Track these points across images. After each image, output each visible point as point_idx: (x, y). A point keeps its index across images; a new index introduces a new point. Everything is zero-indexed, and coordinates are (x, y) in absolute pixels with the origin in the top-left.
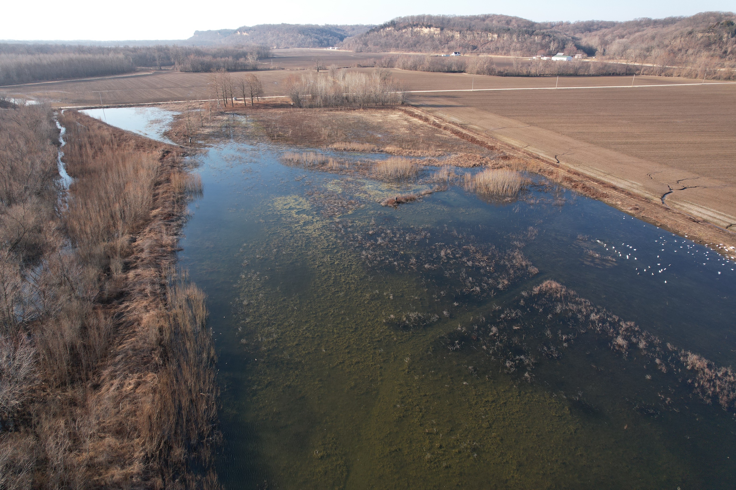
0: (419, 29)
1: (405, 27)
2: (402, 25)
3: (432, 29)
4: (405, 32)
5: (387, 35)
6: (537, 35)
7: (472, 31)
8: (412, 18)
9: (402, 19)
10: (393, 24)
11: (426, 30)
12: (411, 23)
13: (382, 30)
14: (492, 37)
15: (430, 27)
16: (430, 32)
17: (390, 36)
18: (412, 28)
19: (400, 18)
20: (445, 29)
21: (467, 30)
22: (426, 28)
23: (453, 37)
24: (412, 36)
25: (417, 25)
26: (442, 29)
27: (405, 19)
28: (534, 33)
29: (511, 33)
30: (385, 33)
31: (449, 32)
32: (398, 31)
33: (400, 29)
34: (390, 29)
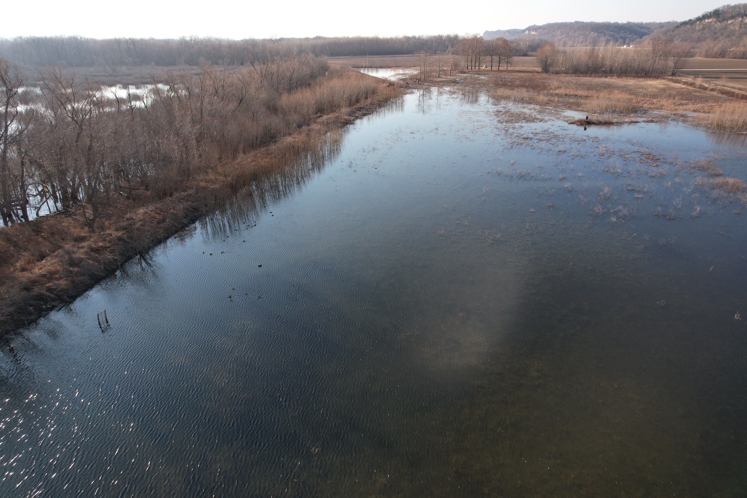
1: (732, 17)
2: (729, 15)
4: (732, 23)
5: (704, 29)
9: (731, 7)
10: (716, 14)
12: (742, 11)
13: (698, 23)
17: (707, 29)
18: (742, 17)
19: (728, 6)
24: (740, 27)
27: (735, 7)
30: (701, 26)
32: (720, 22)
33: (724, 20)
34: (709, 21)
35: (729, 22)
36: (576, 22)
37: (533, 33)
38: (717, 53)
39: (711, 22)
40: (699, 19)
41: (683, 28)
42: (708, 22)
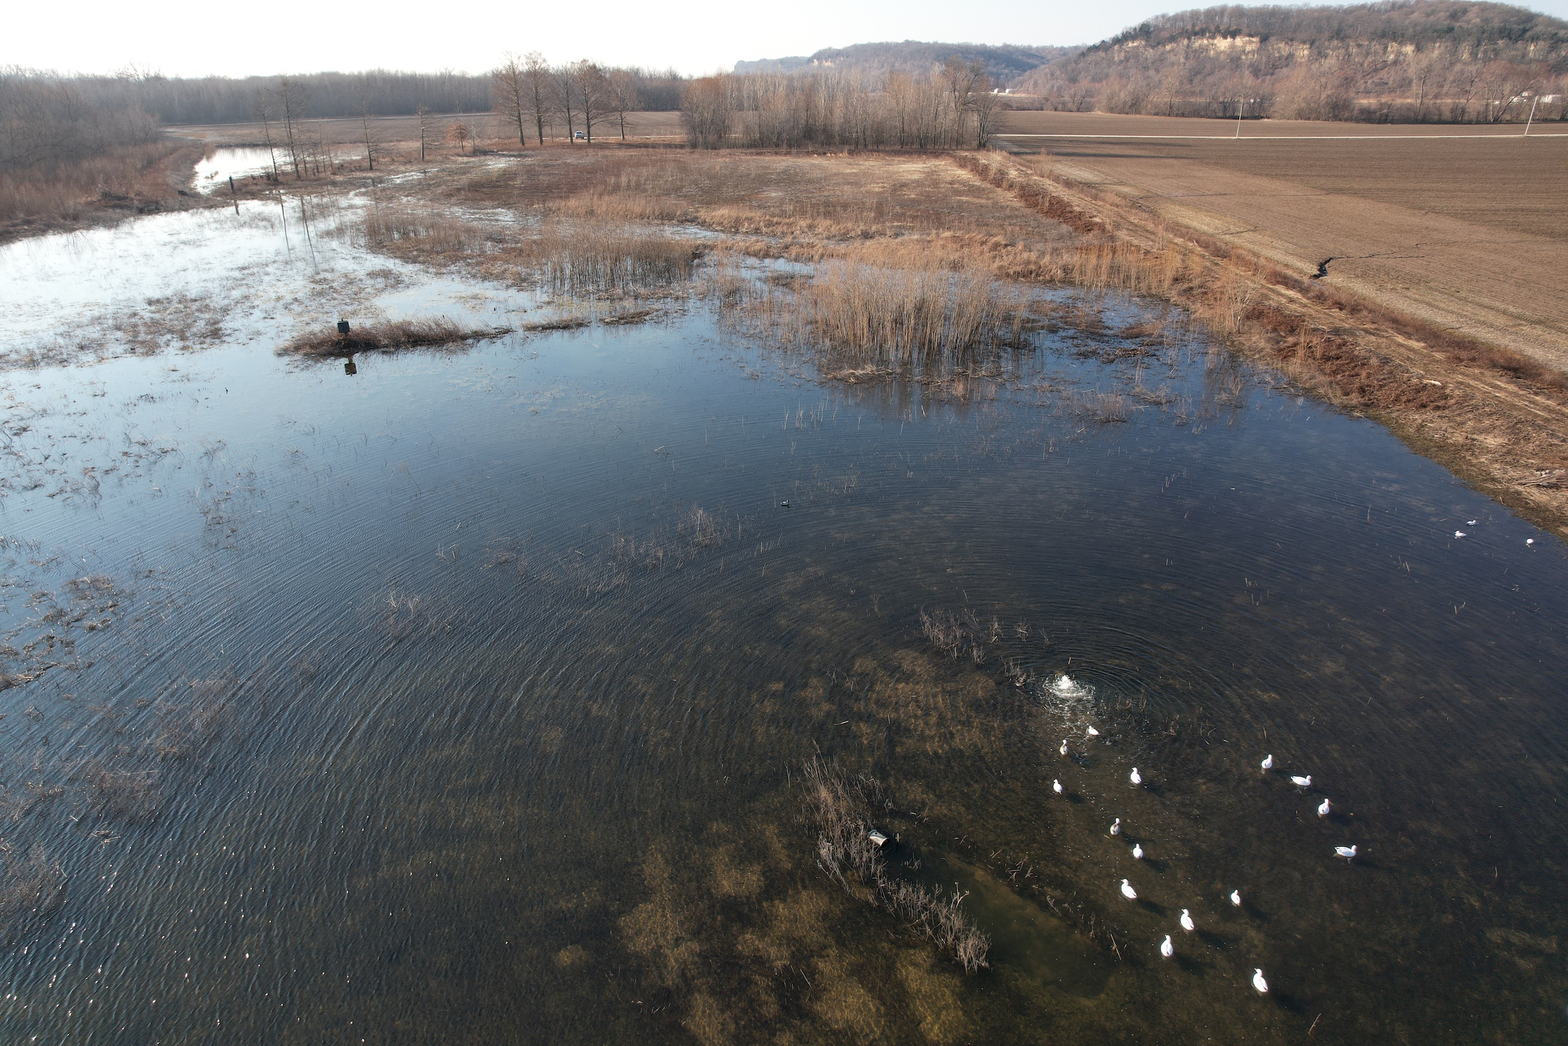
0: (1205, 42)
1: (1172, 39)
2: (1165, 34)
3: (1239, 41)
4: (1172, 50)
6: (1535, 39)
7: (1343, 39)
8: (1195, 15)
9: (1169, 19)
10: (1144, 32)
11: (1223, 44)
12: (1189, 27)
13: (1116, 47)
14: (1399, 53)
15: (1234, 34)
16: (1233, 47)
18: (1189, 39)
19: (1163, 16)
20: (1272, 39)
21: (1331, 38)
22: (1225, 38)
23: (1291, 56)
24: (1187, 58)
25: (1201, 33)
26: (1264, 39)
27: (1179, 18)
28: (1528, 34)
29: (1455, 39)
30: (1123, 54)
31: (1282, 45)
32: (1153, 47)
33: (1159, 44)
34: (1135, 44)
35: (1168, 47)
36: (908, 43)
37: (828, 64)
39: (1137, 47)
40: (1117, 41)
41: (1091, 57)
42: (1133, 47)
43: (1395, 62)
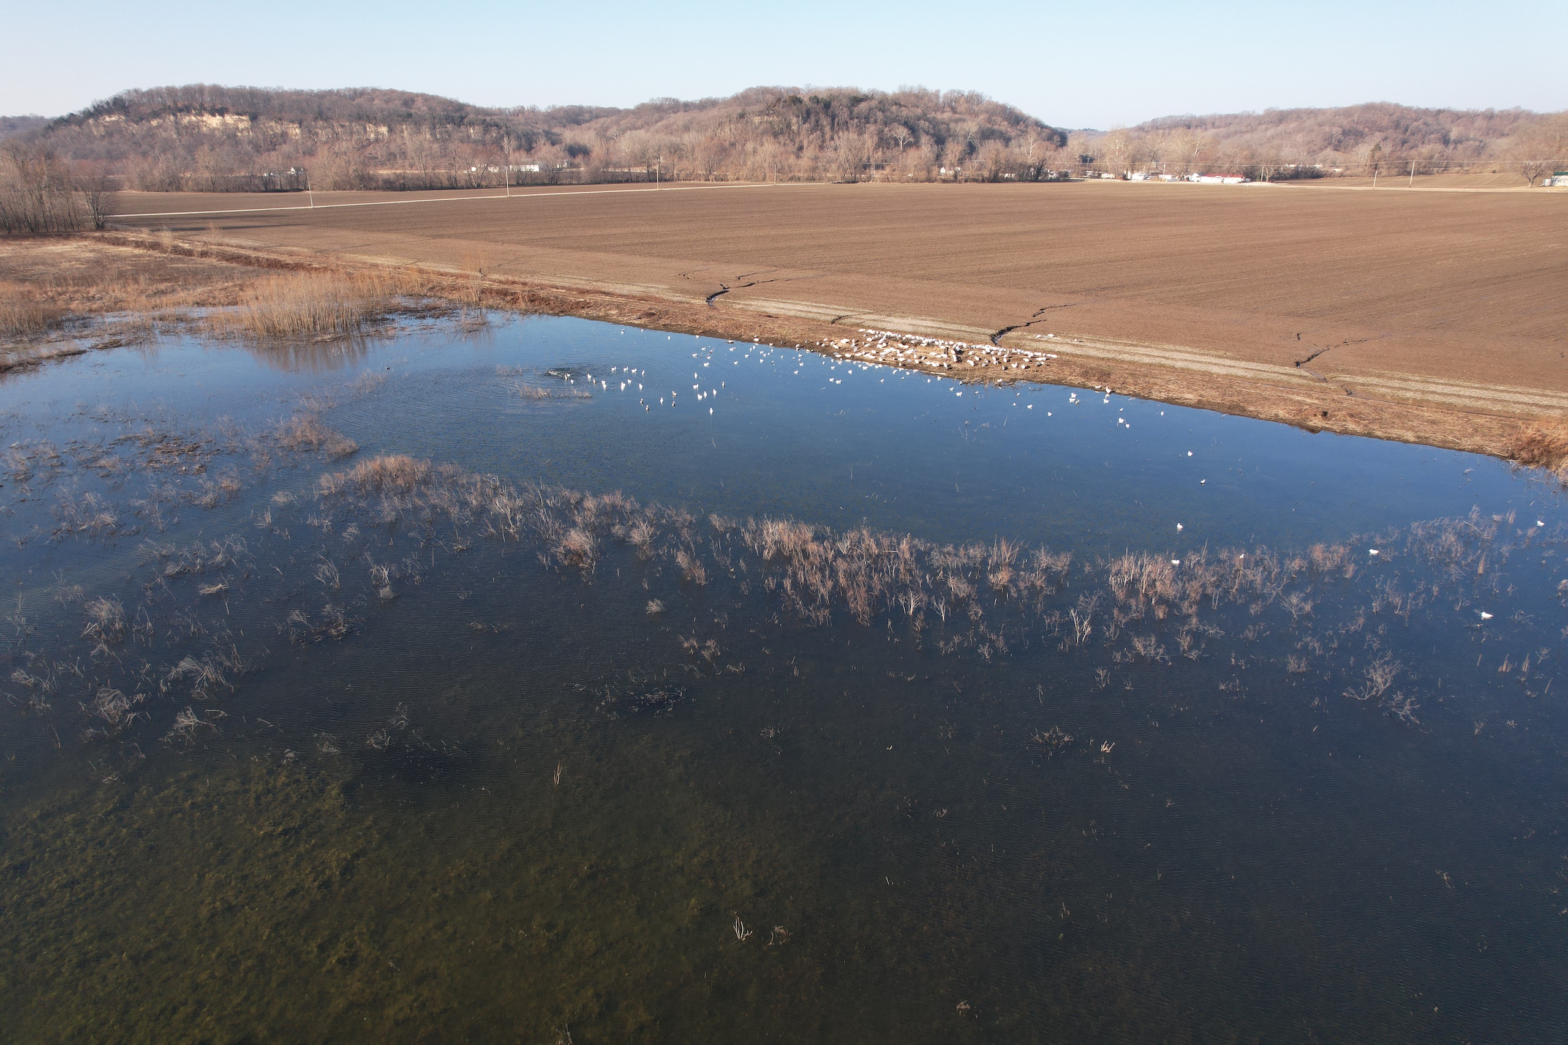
0: (194, 119)
1: (156, 115)
2: (146, 110)
3: (229, 119)
4: (159, 126)
5: (110, 134)
6: (471, 124)
7: (326, 120)
8: (171, 91)
9: (144, 94)
10: (118, 105)
11: (214, 121)
12: (169, 103)
13: (91, 121)
14: (377, 133)
15: (222, 112)
16: (224, 124)
17: (117, 136)
18: (174, 115)
19: (136, 91)
20: (261, 118)
21: (315, 119)
22: (214, 115)
23: (284, 135)
24: (179, 134)
25: (187, 110)
26: (254, 118)
27: (151, 94)
28: (465, 121)
29: (416, 123)
30: (102, 129)
31: (273, 124)
32: (137, 123)
33: (142, 119)
34: (113, 119)
35: (154, 123)
38: (162, 182)
39: (117, 122)
40: (88, 114)
41: (63, 131)
42: (113, 122)
43: (377, 140)
